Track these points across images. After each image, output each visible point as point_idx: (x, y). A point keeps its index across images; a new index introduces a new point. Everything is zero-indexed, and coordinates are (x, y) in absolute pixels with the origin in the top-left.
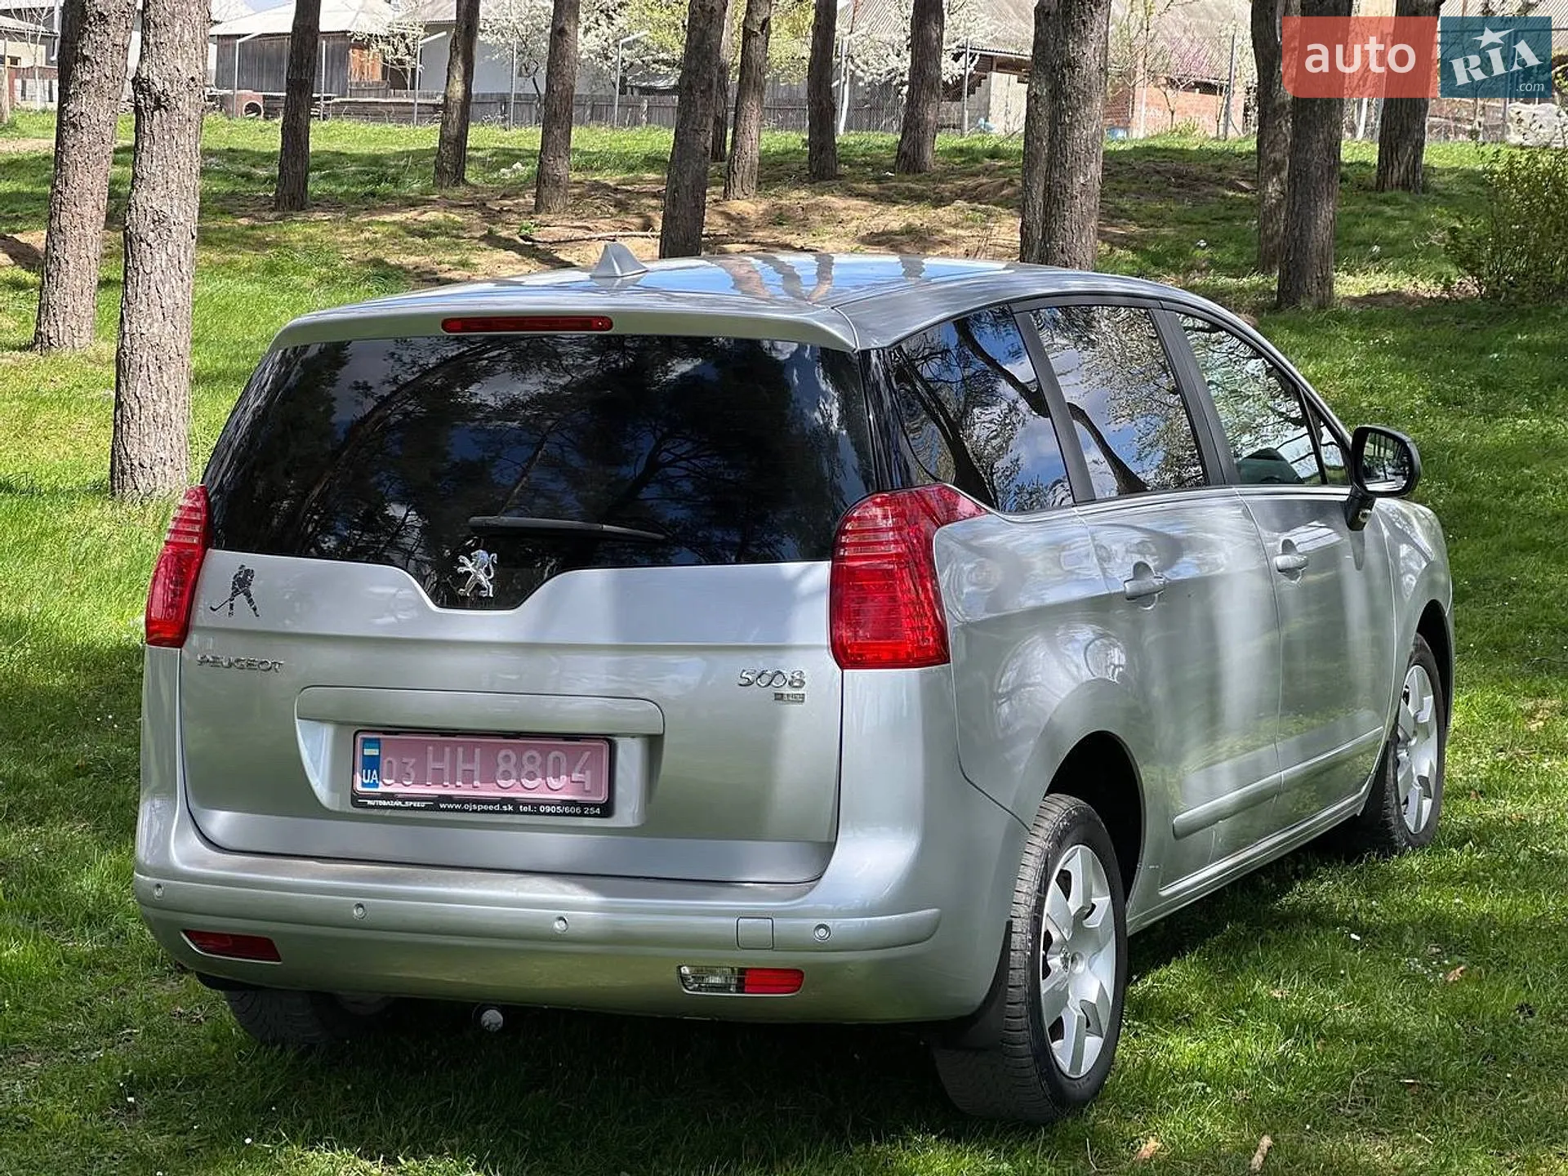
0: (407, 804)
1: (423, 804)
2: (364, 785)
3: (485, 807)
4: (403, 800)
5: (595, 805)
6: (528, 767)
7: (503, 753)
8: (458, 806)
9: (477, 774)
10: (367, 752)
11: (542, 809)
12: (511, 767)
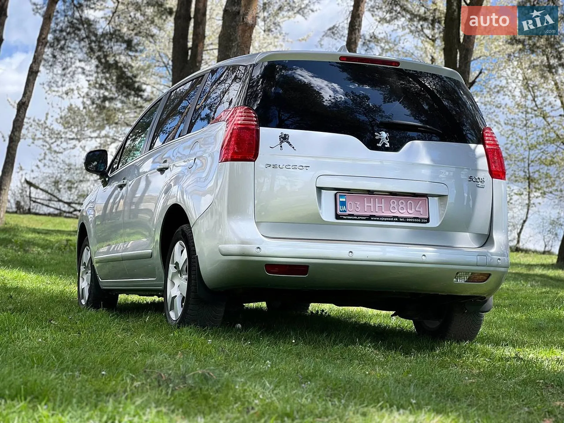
0: (359, 218)
1: (365, 218)
2: (340, 211)
3: (388, 219)
4: (357, 216)
5: (425, 219)
6: (401, 206)
7: (392, 201)
8: (378, 219)
9: (383, 208)
10: (341, 200)
11: (408, 220)
12: (395, 205)
